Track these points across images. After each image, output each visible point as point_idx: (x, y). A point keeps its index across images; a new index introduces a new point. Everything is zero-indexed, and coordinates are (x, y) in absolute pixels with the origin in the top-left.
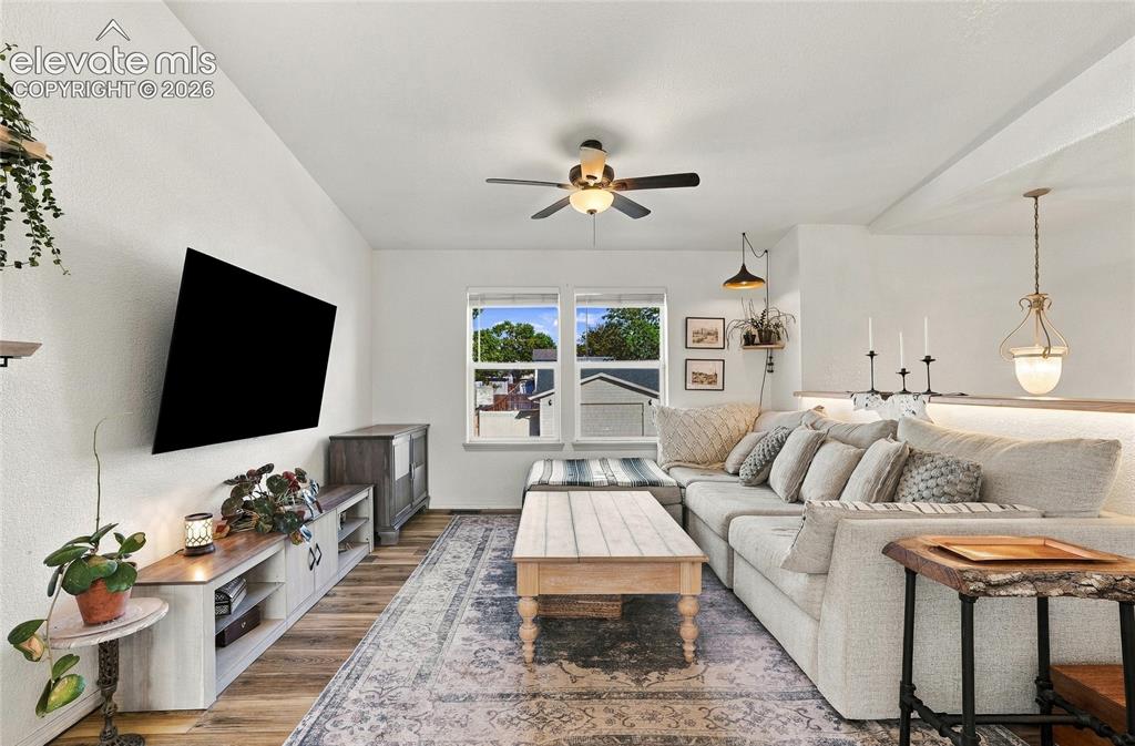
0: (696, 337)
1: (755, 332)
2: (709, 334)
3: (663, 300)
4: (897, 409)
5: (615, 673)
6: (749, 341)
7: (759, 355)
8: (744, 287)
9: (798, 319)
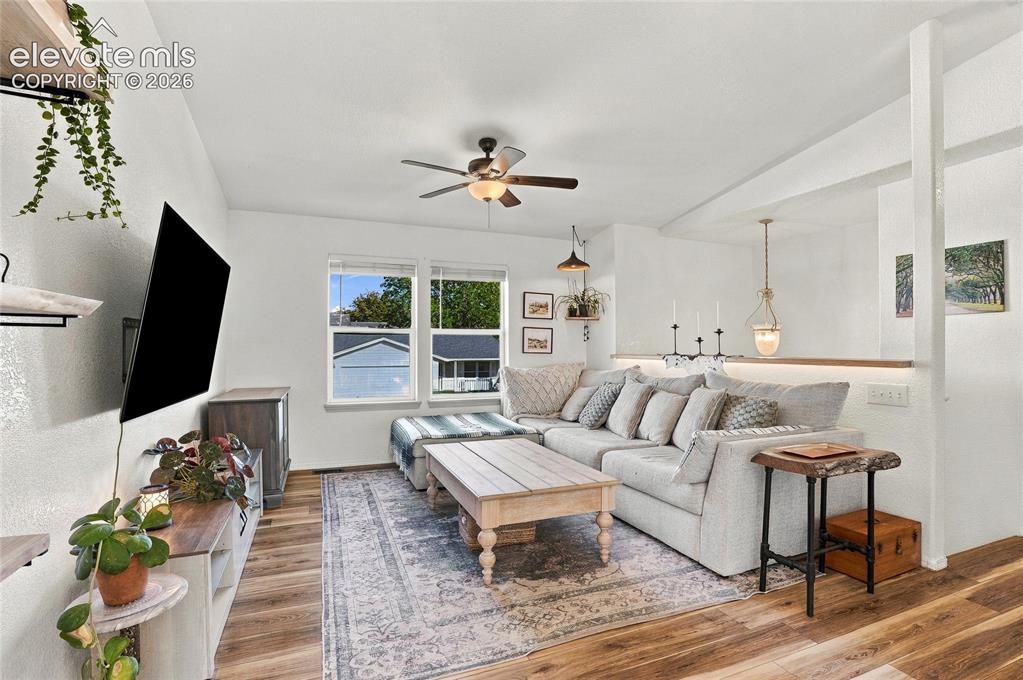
0: (534, 309)
1: (575, 306)
2: (541, 307)
3: (504, 276)
4: (702, 367)
5: (560, 580)
6: (572, 313)
7: (579, 324)
8: (574, 270)
9: (613, 297)
